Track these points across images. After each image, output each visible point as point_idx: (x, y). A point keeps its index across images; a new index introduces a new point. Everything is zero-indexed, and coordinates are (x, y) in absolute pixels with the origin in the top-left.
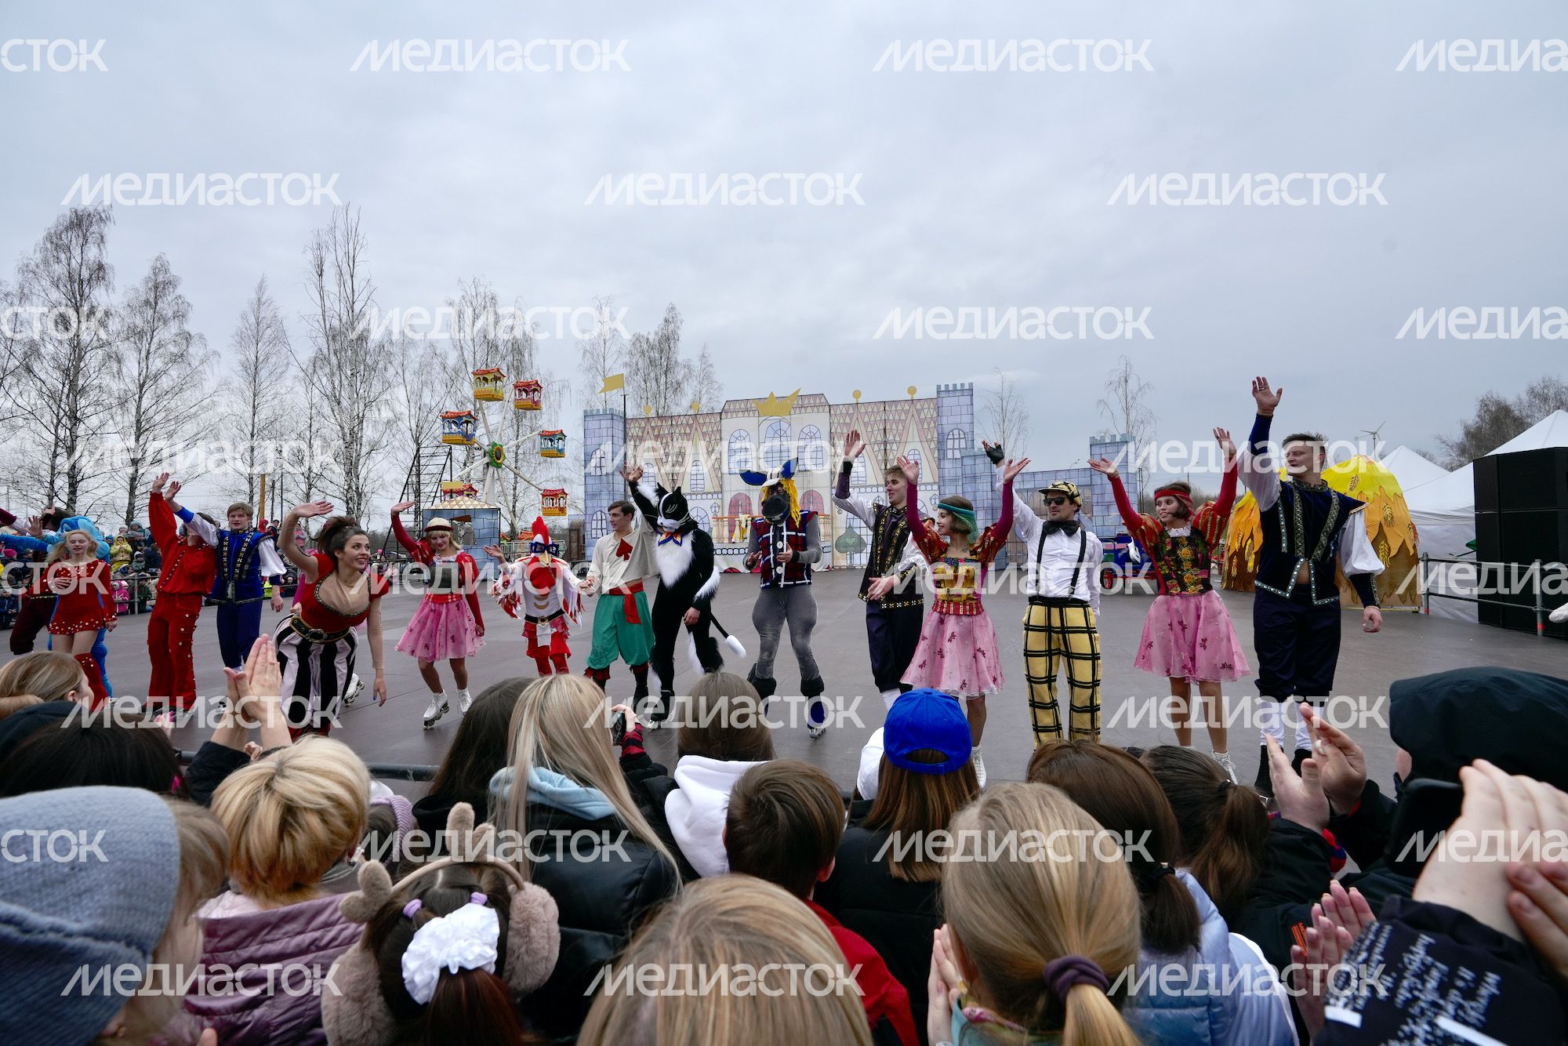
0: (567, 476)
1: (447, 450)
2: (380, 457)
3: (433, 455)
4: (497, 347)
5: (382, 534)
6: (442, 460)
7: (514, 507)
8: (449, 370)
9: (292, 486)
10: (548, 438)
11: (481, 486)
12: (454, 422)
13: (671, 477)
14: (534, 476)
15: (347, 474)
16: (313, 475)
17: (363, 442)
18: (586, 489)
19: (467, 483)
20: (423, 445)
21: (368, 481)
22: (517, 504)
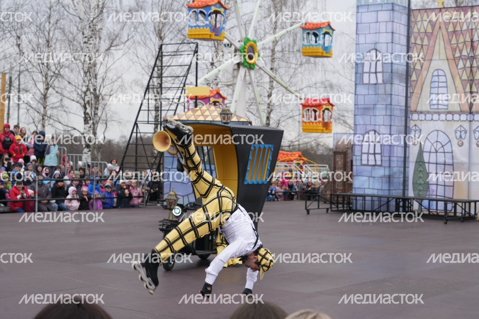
0: (334, 81)
1: (193, 46)
2: (121, 53)
3: (176, 53)
5: (118, 145)
7: (268, 118)
9: (30, 85)
10: (311, 32)
11: (230, 91)
12: (201, 12)
13: (468, 89)
14: (293, 80)
15: (85, 73)
16: (50, 73)
17: (102, 36)
18: (356, 100)
19: (214, 87)
20: (166, 41)
21: (107, 82)
22: (272, 115)
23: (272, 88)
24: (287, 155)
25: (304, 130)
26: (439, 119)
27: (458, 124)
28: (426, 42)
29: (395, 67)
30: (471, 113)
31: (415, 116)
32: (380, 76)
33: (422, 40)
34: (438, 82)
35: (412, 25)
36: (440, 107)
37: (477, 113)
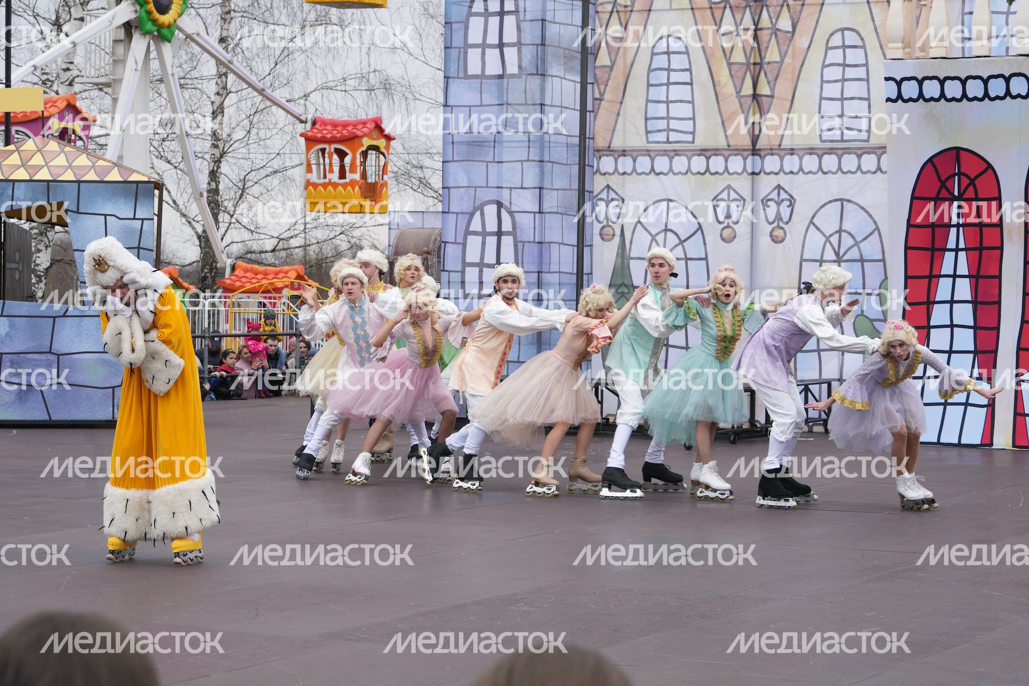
7: (214, 175)
11: (108, 101)
13: (748, 89)
14: (281, 69)
19: (63, 90)
22: (224, 168)
23: (224, 91)
24: (266, 274)
25: (313, 206)
26: (671, 170)
27: (721, 183)
29: (552, 30)
30: (755, 151)
31: (607, 164)
32: (511, 54)
34: (669, 70)
36: (673, 137)
37: (772, 151)
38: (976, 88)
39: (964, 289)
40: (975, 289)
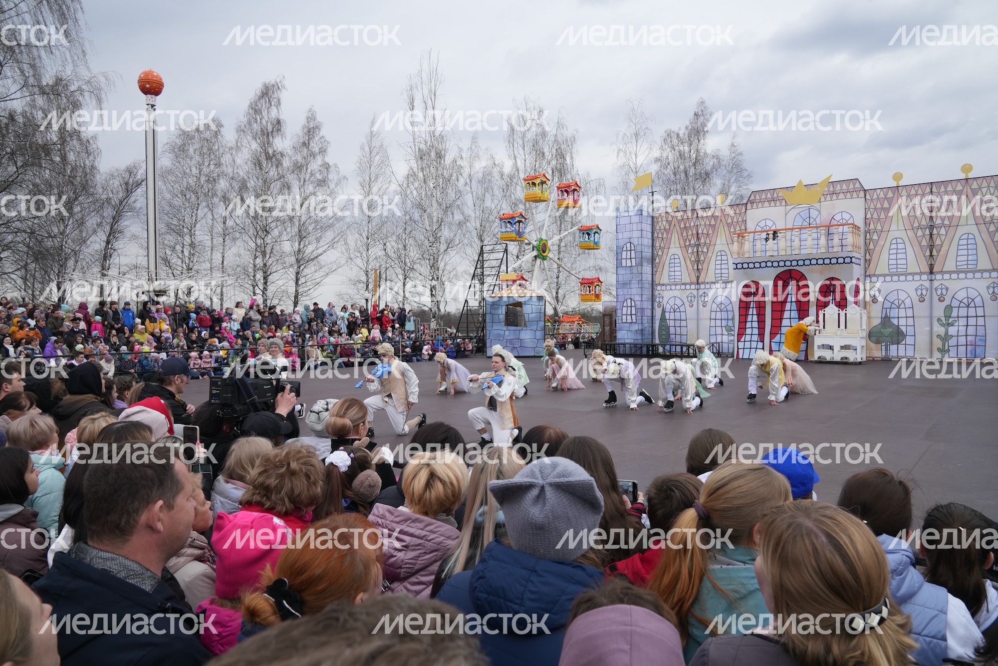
0: (602, 265)
1: (504, 246)
2: (454, 252)
3: (492, 251)
4: (543, 154)
5: (454, 315)
6: (500, 255)
7: (557, 293)
8: (505, 177)
9: (394, 276)
10: (585, 232)
11: (530, 275)
12: (509, 222)
13: (695, 267)
14: (574, 266)
15: (431, 267)
16: (407, 268)
17: (441, 241)
18: (617, 278)
19: (520, 273)
20: (485, 243)
21: (446, 272)
22: (560, 291)
23: (559, 272)
24: (571, 318)
25: (582, 300)
26: (676, 289)
27: (688, 292)
28: (665, 236)
29: (644, 254)
30: (698, 283)
31: (659, 288)
32: (633, 260)
33: (662, 234)
34: (675, 263)
35: (655, 224)
36: (676, 280)
37: (702, 283)
38: (757, 265)
39: (755, 318)
40: (758, 318)
